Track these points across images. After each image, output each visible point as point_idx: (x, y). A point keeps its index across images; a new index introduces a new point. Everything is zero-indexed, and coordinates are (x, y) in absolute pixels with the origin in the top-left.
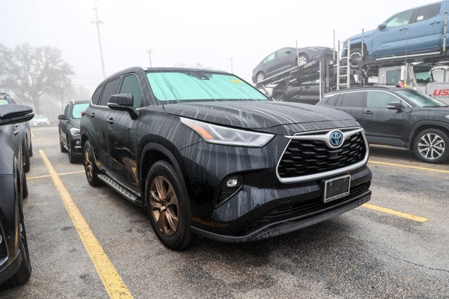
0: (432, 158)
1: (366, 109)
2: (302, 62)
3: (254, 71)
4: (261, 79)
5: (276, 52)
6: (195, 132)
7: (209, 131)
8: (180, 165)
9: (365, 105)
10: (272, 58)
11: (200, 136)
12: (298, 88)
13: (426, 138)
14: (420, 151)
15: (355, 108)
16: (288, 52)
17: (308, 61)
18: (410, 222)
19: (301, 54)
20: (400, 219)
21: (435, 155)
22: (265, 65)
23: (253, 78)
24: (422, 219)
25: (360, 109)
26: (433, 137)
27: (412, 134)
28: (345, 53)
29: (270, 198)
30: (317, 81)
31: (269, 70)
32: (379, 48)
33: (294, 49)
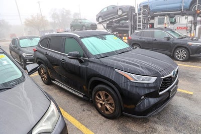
0: (181, 59)
1: (154, 39)
2: (120, 13)
3: (97, 16)
4: (100, 20)
5: (107, 7)
6: (124, 77)
7: (132, 77)
8: (119, 90)
9: (154, 37)
10: (105, 10)
11: (127, 79)
12: (118, 24)
13: (179, 51)
14: (176, 56)
15: (149, 38)
16: (113, 8)
17: (123, 12)
18: (188, 94)
19: (120, 9)
20: (184, 93)
21: (182, 58)
22: (102, 13)
23: (97, 19)
24: (192, 93)
25: (151, 38)
26: (182, 51)
27: (173, 50)
28: (140, 10)
29: (156, 101)
30: (127, 21)
31: (105, 16)
32: (155, 8)
33: (116, 6)
